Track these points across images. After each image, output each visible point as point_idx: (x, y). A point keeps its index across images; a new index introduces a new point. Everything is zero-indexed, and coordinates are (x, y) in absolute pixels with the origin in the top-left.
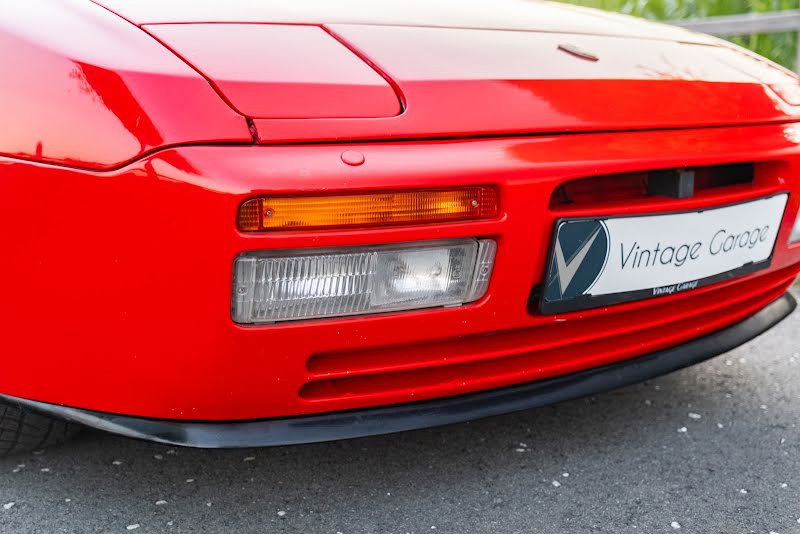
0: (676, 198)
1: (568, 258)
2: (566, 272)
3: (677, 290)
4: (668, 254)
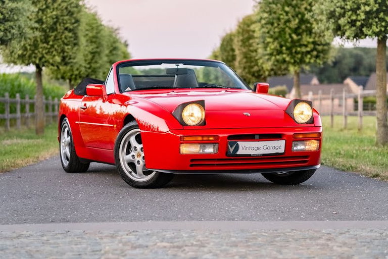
0: (255, 139)
1: (231, 147)
2: (231, 150)
3: (257, 155)
4: (252, 149)
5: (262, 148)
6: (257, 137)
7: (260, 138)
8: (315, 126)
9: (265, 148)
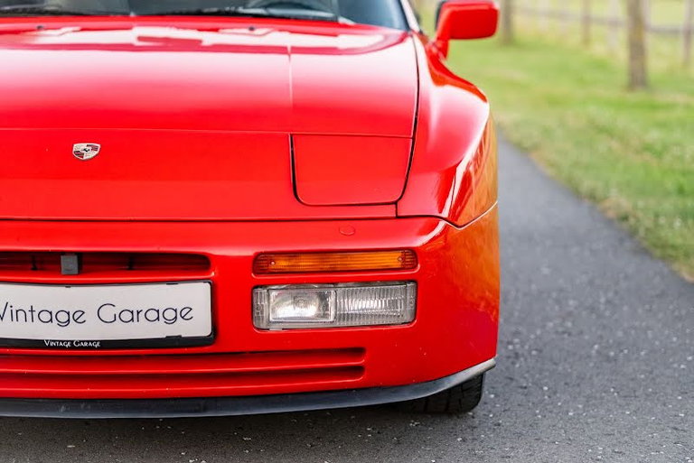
3: (74, 346)
4: (45, 316)
5: (90, 316)
6: (69, 264)
7: (81, 271)
8: (398, 217)
9: (108, 313)
